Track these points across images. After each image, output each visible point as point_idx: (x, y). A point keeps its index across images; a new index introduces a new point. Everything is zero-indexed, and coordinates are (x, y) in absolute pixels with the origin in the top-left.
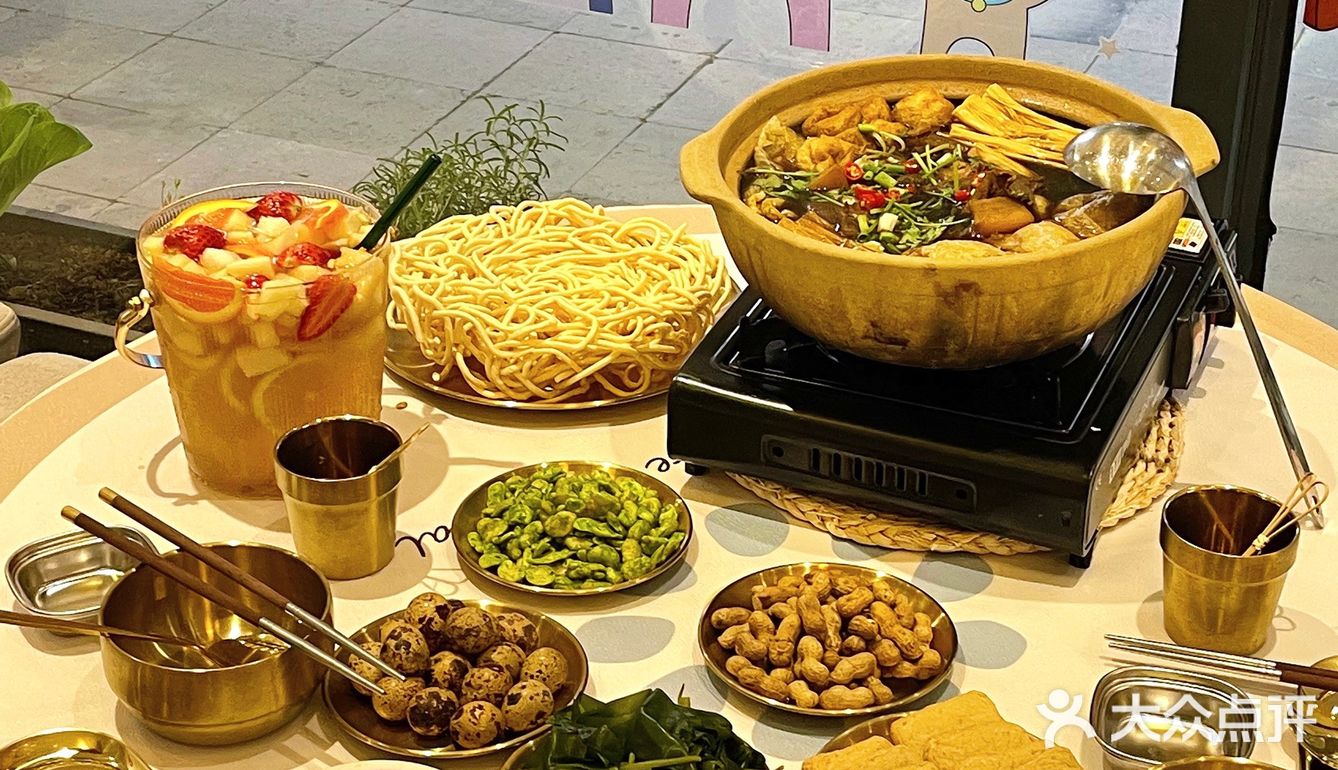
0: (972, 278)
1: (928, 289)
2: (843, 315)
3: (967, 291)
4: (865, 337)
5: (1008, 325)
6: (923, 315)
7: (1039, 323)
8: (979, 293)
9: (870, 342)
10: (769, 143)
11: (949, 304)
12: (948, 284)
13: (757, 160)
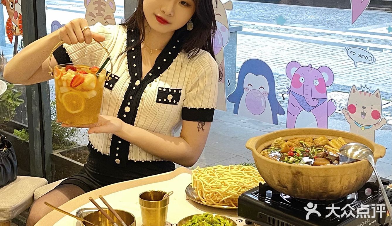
0: (300, 170)
1: (289, 172)
2: (272, 178)
3: (299, 174)
4: (278, 185)
5: (312, 186)
6: (290, 180)
7: (320, 187)
8: (302, 175)
9: (279, 187)
10: (276, 142)
11: (296, 177)
12: (294, 171)
13: (272, 145)
